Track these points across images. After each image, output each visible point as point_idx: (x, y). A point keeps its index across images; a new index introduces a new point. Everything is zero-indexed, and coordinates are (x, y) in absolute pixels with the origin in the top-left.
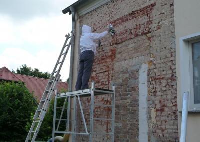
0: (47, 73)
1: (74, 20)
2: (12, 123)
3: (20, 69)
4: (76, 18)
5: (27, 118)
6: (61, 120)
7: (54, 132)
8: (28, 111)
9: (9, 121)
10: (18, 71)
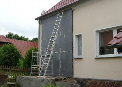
0: (22, 37)
1: (39, 23)
2: (10, 63)
3: (7, 35)
4: (40, 22)
5: (17, 61)
6: (34, 61)
7: (32, 65)
8: (17, 57)
9: (8, 62)
10: (6, 36)
